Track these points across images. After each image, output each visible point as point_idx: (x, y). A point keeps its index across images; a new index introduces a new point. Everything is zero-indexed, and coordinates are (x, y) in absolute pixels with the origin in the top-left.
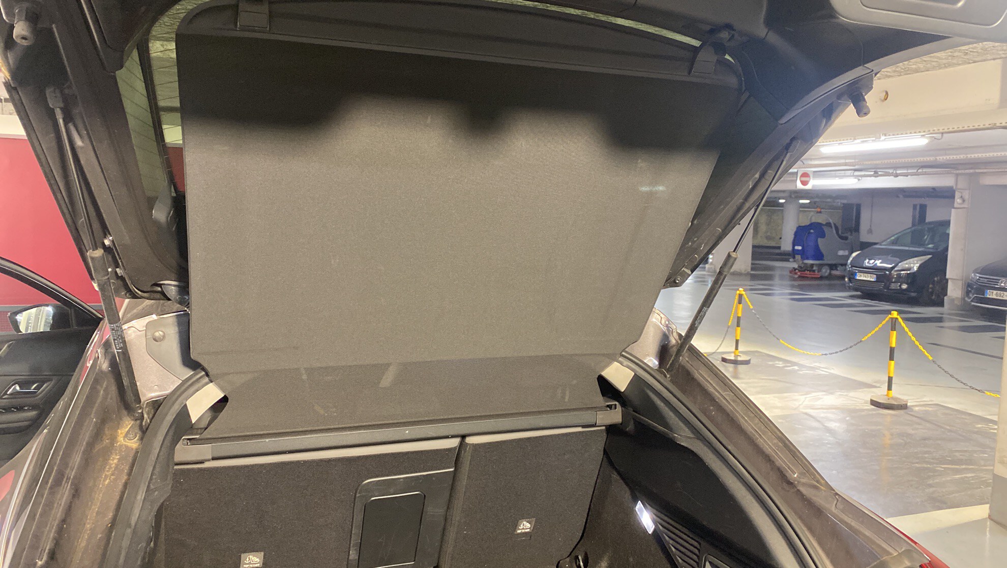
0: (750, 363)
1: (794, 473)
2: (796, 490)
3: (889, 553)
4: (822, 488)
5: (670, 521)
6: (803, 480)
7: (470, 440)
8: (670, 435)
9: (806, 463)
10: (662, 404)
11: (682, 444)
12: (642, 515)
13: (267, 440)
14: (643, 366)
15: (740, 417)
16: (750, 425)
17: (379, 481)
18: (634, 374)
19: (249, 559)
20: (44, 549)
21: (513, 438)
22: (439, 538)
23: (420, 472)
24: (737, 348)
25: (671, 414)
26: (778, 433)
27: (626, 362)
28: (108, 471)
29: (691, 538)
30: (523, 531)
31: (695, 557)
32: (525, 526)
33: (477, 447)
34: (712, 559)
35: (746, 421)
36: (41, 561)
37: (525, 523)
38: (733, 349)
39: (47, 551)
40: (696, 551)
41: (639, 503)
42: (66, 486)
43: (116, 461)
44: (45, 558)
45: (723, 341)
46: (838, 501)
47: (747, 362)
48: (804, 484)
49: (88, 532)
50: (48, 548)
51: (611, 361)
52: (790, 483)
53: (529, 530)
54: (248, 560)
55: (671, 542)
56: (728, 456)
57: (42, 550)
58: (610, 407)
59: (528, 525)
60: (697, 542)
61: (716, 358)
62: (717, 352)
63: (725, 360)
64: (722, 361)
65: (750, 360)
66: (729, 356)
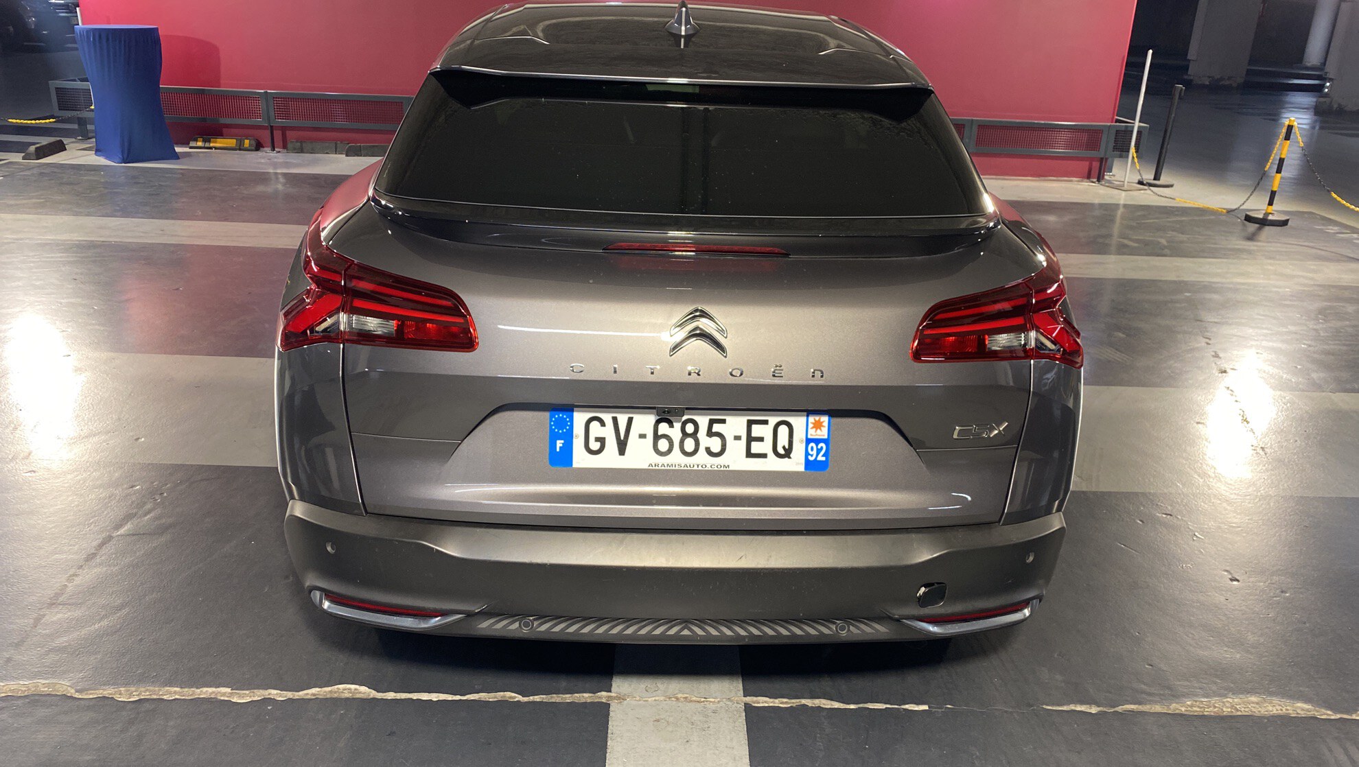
0: (1286, 225)
24: (1271, 203)
38: (1265, 205)
61: (1239, 216)
62: (1241, 208)
63: (1249, 219)
64: (1245, 220)
65: (1288, 220)
66: (1257, 214)
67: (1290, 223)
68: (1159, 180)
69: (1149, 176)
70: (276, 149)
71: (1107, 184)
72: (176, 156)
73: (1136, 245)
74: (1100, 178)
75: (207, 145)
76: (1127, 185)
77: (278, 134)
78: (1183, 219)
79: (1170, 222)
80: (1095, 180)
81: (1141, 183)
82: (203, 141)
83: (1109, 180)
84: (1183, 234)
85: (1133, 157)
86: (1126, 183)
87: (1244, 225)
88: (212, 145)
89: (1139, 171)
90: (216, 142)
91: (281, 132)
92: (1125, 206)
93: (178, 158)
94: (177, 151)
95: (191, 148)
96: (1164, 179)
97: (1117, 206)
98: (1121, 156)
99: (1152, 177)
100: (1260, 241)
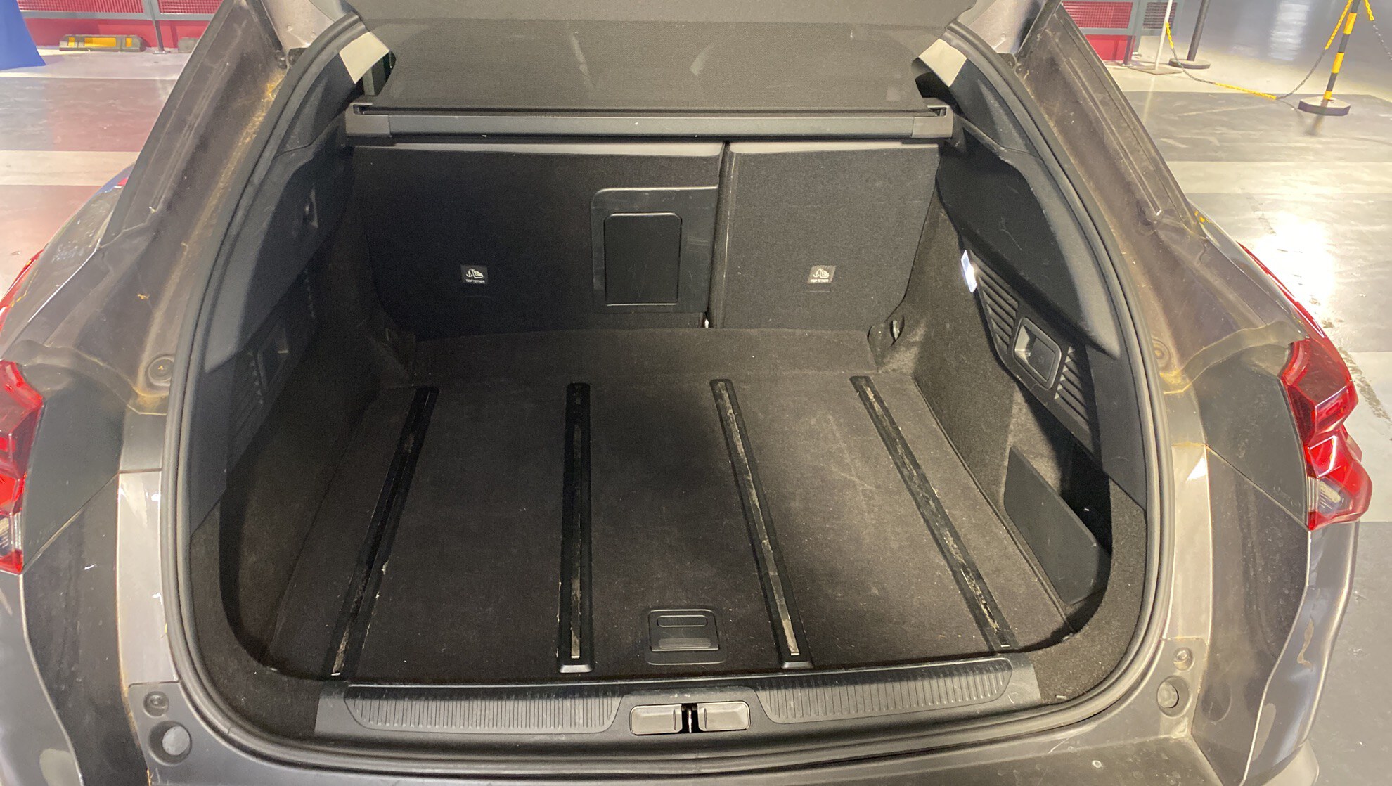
0: (1347, 113)
1: (1157, 209)
2: (1152, 232)
3: (1250, 324)
4: (1190, 231)
5: (994, 275)
6: (1165, 221)
7: (736, 148)
8: (995, 149)
9: (1179, 196)
10: (997, 105)
11: (1007, 161)
12: (966, 269)
13: (456, 117)
14: (980, 46)
15: (1106, 127)
16: (1116, 139)
17: (618, 191)
18: (966, 59)
19: (472, 273)
20: (159, 197)
21: (796, 151)
22: (706, 277)
23: (671, 186)
24: (1329, 89)
25: (1005, 118)
26: (1153, 151)
27: (956, 41)
28: (250, 129)
29: (1011, 296)
30: (819, 281)
31: (1011, 321)
32: (821, 275)
33: (746, 158)
34: (1028, 323)
35: (1112, 132)
36: (155, 208)
37: (821, 270)
38: (1323, 90)
39: (162, 200)
40: (1014, 313)
41: (965, 254)
42: (188, 134)
43: (261, 119)
44: (160, 206)
45: (1309, 76)
46: (1205, 250)
47: (1344, 112)
48: (1166, 227)
49: (221, 191)
50: (163, 197)
51: (935, 38)
52: (1147, 224)
53: (827, 281)
54: (469, 273)
55: (989, 301)
56: (1062, 178)
57: (156, 197)
58: (936, 111)
59: (827, 275)
60: (1016, 301)
61: (1291, 103)
62: (1295, 93)
63: (1304, 107)
64: (1299, 108)
65: (1349, 107)
66: (1314, 101)
67: (1350, 111)
68: (1193, 60)
69: (1182, 55)
70: (165, 49)
71: (1135, 67)
72: (40, 62)
73: (1184, 146)
74: (1126, 60)
75: (81, 45)
76: (1159, 67)
77: (166, 31)
78: (1230, 109)
79: (1215, 114)
80: (1121, 62)
81: (1172, 64)
82: (75, 41)
83: (1136, 62)
84: (1233, 129)
85: (1167, 34)
86: (1157, 65)
87: (1300, 116)
88: (87, 45)
89: (1173, 51)
90: (91, 42)
91: (169, 27)
92: (1156, 94)
93: (43, 63)
94: (41, 54)
95: (62, 50)
96: (1199, 58)
97: (1147, 93)
98: (1152, 34)
99: (1186, 57)
100: (1322, 136)
